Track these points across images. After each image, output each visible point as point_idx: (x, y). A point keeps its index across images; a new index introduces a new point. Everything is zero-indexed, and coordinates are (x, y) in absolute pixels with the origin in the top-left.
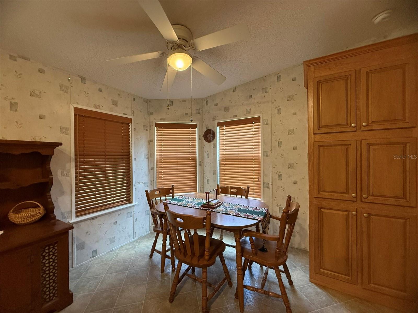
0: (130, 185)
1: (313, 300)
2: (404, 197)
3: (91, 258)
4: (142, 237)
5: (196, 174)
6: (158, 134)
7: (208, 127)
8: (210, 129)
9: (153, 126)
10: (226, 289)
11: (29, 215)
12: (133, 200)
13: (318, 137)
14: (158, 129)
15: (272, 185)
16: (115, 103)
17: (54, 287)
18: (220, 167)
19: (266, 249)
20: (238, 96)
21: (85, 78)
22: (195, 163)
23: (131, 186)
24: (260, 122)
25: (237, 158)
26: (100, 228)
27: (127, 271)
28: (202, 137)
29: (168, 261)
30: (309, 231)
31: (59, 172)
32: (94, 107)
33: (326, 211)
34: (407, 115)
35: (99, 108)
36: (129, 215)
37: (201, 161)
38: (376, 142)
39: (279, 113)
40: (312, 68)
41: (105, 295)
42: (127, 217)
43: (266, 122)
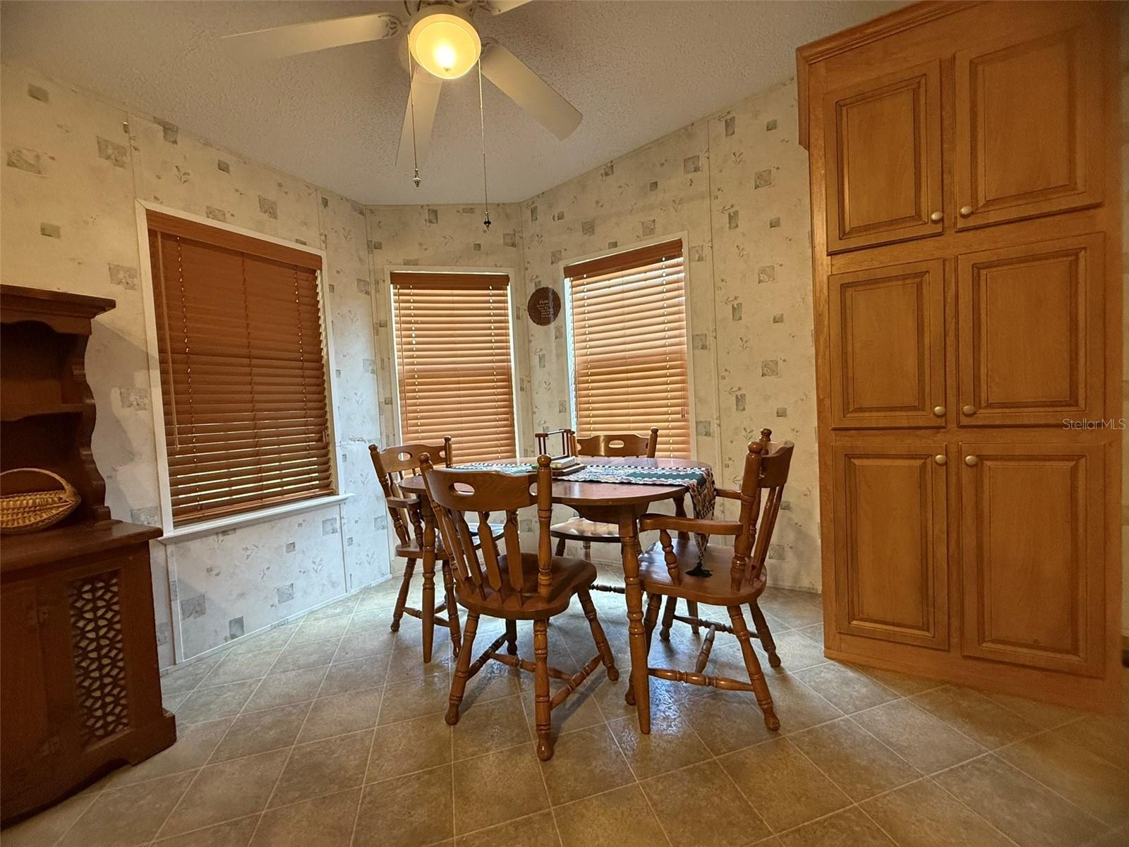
0: (328, 444)
1: (836, 696)
2: (1073, 401)
3: (226, 639)
4: (371, 589)
5: (513, 414)
6: (401, 304)
7: (540, 282)
8: (545, 286)
9: (384, 281)
10: (603, 686)
11: (27, 503)
12: (337, 487)
13: (841, 260)
14: (400, 291)
15: (719, 425)
16: (269, 209)
17: (117, 698)
18: (576, 390)
19: (708, 571)
20: (620, 187)
21: (174, 126)
22: (509, 385)
23: (330, 448)
24: (680, 255)
25: (624, 361)
26: (247, 558)
27: (330, 663)
28: (525, 310)
29: (441, 632)
30: (822, 541)
31: (115, 395)
32: (207, 213)
33: (866, 462)
34: (1080, 172)
35: (224, 221)
36: (329, 528)
37: (524, 378)
38: (995, 259)
39: (733, 225)
40: (821, 69)
41: (268, 720)
42: (325, 533)
43: (698, 253)
